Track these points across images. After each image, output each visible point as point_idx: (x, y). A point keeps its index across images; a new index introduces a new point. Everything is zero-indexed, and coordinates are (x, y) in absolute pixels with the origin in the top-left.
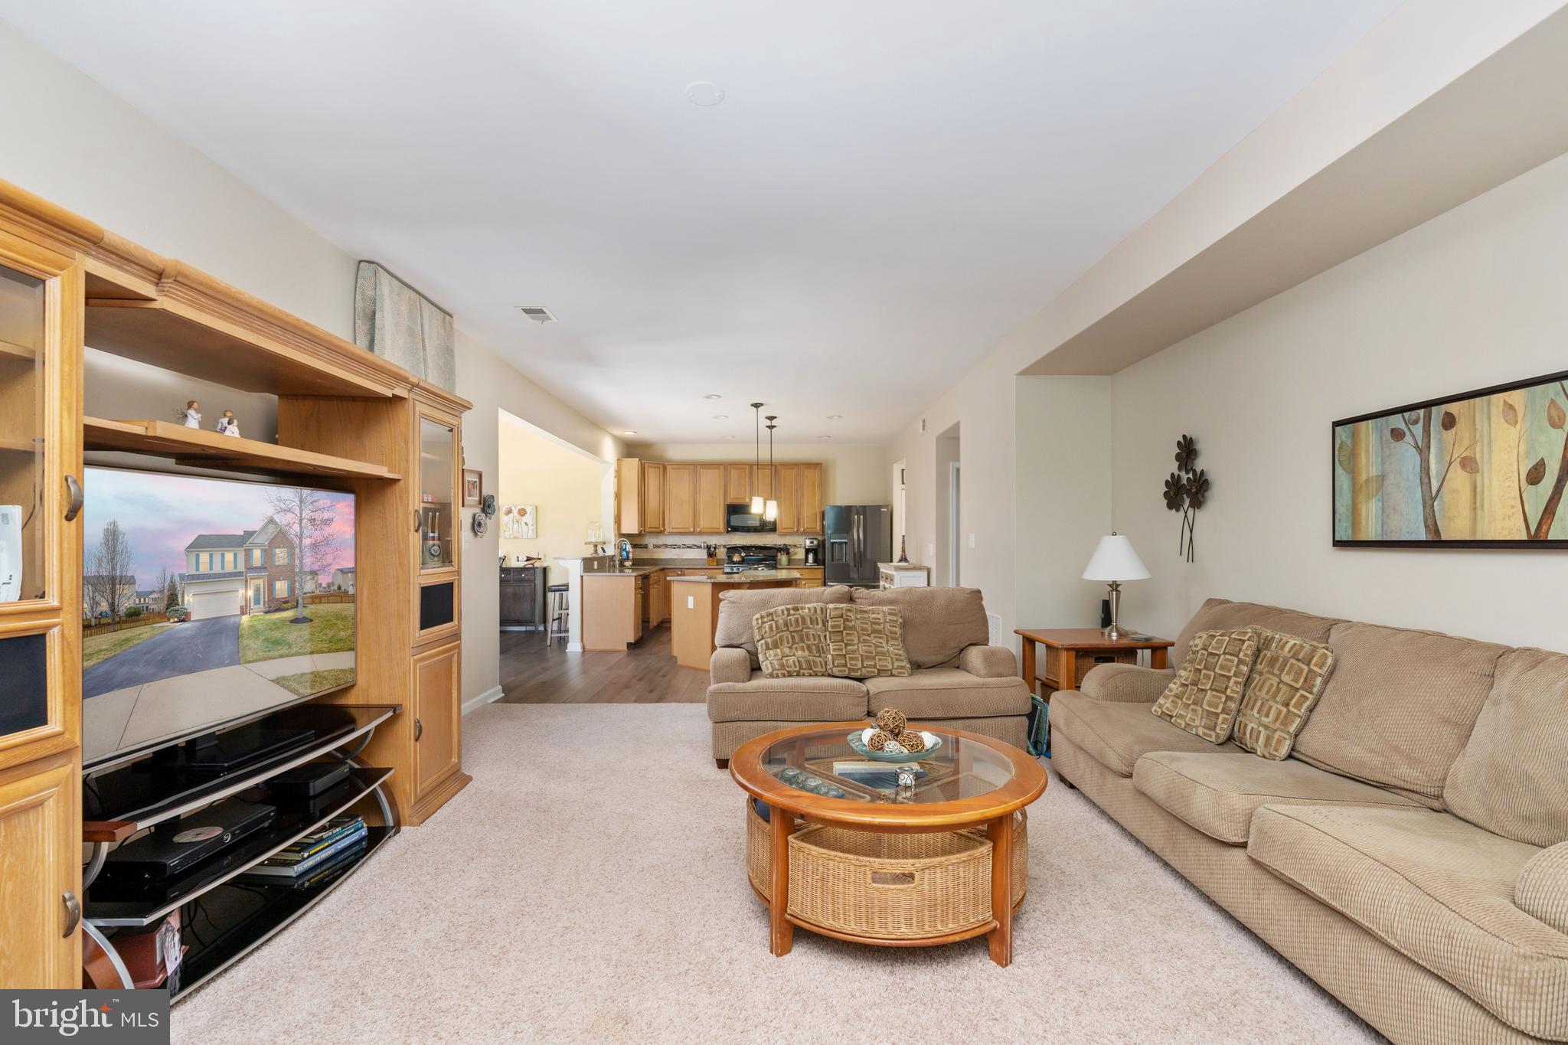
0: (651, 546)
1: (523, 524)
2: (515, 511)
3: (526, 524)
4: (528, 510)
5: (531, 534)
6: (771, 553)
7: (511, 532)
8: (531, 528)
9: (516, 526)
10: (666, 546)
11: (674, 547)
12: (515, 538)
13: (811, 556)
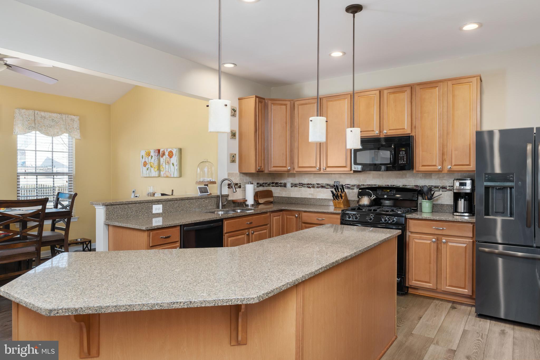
0: (289, 185)
1: (171, 165)
2: (167, 154)
3: (173, 164)
4: (174, 152)
5: (176, 174)
6: (409, 195)
7: (164, 172)
8: (177, 168)
9: (167, 166)
10: (302, 185)
11: (309, 186)
12: (167, 177)
13: (461, 203)
